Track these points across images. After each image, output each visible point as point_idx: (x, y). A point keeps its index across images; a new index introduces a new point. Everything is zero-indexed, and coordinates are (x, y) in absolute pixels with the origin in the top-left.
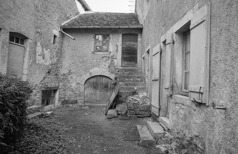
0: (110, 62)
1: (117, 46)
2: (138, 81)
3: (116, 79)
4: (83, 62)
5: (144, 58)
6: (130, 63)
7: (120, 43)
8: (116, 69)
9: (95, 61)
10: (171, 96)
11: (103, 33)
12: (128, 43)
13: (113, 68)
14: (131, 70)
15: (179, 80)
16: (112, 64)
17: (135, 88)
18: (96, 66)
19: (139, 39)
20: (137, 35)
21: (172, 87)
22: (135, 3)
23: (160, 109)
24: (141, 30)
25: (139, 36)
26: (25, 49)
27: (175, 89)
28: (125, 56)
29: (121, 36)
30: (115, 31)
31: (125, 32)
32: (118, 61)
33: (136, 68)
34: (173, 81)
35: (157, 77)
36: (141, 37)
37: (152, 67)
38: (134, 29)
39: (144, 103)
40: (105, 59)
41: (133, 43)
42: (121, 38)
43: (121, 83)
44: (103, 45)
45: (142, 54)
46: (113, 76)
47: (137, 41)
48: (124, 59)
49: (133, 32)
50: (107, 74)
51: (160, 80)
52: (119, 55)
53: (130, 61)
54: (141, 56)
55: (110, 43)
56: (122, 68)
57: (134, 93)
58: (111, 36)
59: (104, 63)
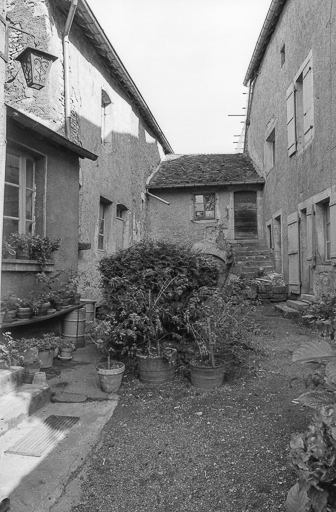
0: (217, 234)
1: (227, 210)
2: (262, 259)
3: (229, 258)
4: (178, 236)
5: (269, 226)
6: (247, 234)
7: (231, 206)
8: (227, 244)
9: (196, 233)
10: (314, 267)
11: (205, 192)
12: (243, 205)
13: (223, 243)
14: (251, 244)
15: (322, 252)
16: (221, 237)
17: (261, 269)
18: (199, 240)
19: (259, 198)
20: (255, 193)
21: (315, 259)
22: (243, 138)
23: (301, 286)
24: (261, 186)
25: (259, 193)
26: (124, 223)
27: (318, 260)
28: (239, 224)
29: (232, 195)
30: (223, 189)
31: (238, 190)
32: (230, 233)
33: (256, 241)
34: (316, 252)
35: (296, 250)
36: (261, 196)
37: (286, 238)
38: (251, 185)
39: (278, 284)
40: (210, 230)
41: (249, 204)
42: (232, 198)
43: (239, 262)
44: (205, 209)
45: (264, 221)
46: (223, 255)
47: (255, 201)
48: (238, 229)
49: (250, 189)
50: (215, 251)
51: (299, 253)
52: (231, 224)
53: (247, 231)
54: (264, 224)
55: (217, 206)
56: (235, 242)
57: (261, 274)
58: (218, 197)
59: (209, 236)
